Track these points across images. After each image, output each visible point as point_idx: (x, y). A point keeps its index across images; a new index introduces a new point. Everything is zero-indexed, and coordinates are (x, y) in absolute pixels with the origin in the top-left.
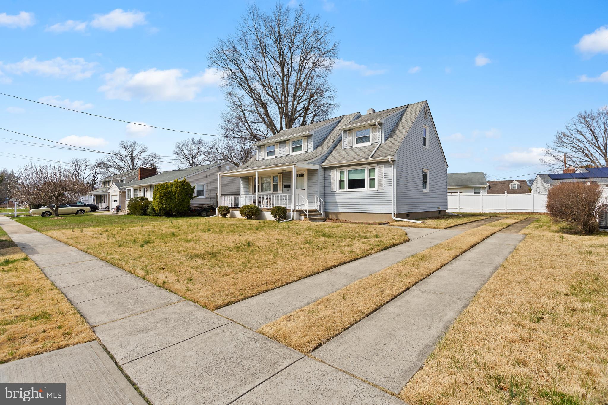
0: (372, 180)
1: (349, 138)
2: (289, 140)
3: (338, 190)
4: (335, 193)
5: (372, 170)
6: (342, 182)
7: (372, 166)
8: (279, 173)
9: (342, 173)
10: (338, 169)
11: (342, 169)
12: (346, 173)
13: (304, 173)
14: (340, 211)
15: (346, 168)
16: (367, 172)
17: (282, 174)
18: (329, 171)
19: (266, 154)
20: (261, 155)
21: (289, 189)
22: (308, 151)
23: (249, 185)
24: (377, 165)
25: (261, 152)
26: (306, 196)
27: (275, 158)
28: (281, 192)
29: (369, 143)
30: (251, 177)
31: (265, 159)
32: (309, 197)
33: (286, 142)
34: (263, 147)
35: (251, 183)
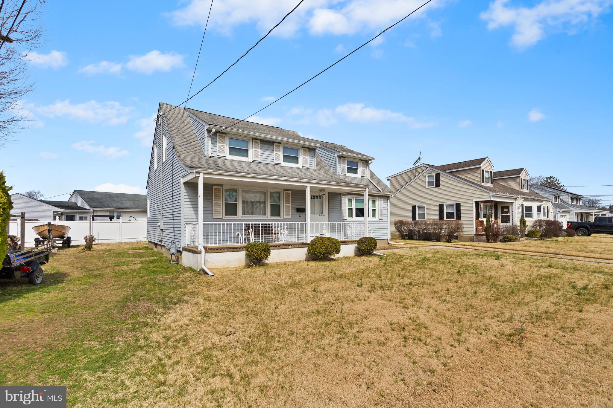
0: (373, 211)
1: (342, 165)
3: (347, 218)
4: (345, 220)
5: (374, 202)
6: (350, 210)
7: (374, 198)
8: (285, 190)
9: (350, 200)
11: (349, 197)
12: (354, 202)
13: (323, 196)
15: (354, 196)
16: (371, 203)
17: (290, 192)
19: (227, 150)
20: (218, 148)
21: (302, 214)
22: (309, 168)
23: (214, 202)
24: (377, 198)
25: (218, 144)
26: (327, 224)
27: (251, 161)
28: (290, 217)
29: (359, 176)
30: (218, 187)
31: (227, 158)
32: (331, 225)
33: (275, 144)
34: (221, 136)
35: (218, 198)
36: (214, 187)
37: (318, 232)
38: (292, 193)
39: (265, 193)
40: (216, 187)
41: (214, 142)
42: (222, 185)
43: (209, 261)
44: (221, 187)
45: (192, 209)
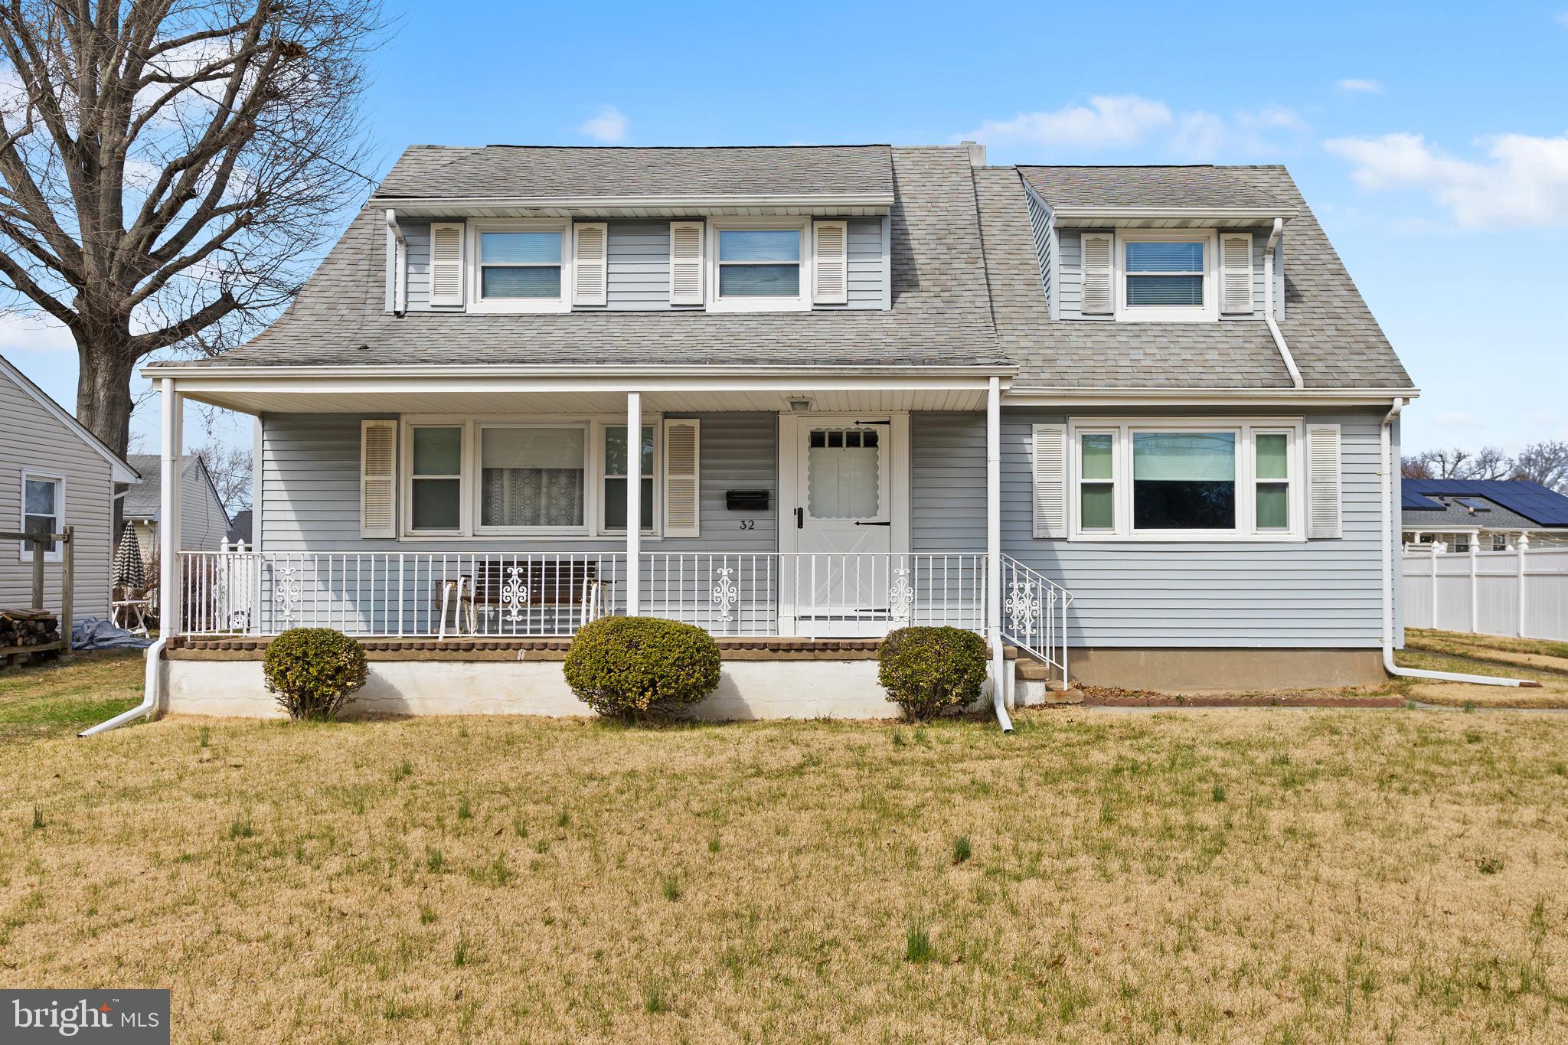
0: (1272, 493)
1: (1093, 271)
2: (701, 219)
3: (1075, 531)
4: (1057, 545)
5: (1272, 445)
6: (1097, 493)
7: (1272, 425)
8: (667, 415)
9: (1096, 447)
10: (1074, 421)
11: (1097, 426)
12: (1123, 450)
13: (882, 431)
14: (1088, 643)
15: (1125, 422)
16: (1246, 450)
17: (695, 423)
18: (1024, 429)
19: (474, 278)
20: (431, 279)
21: (760, 518)
22: (851, 306)
23: (364, 478)
24: (1297, 421)
25: (432, 263)
26: (903, 561)
27: (568, 310)
28: (695, 532)
29: (1208, 312)
30: (380, 423)
31: (471, 309)
32: (924, 569)
33: (674, 226)
34: (447, 230)
35: (378, 463)
36: (366, 424)
37: (850, 600)
38: (701, 427)
39: (579, 436)
40: (371, 423)
41: (415, 257)
42: (395, 416)
43: (185, 687)
44: (393, 424)
45: (288, 506)
